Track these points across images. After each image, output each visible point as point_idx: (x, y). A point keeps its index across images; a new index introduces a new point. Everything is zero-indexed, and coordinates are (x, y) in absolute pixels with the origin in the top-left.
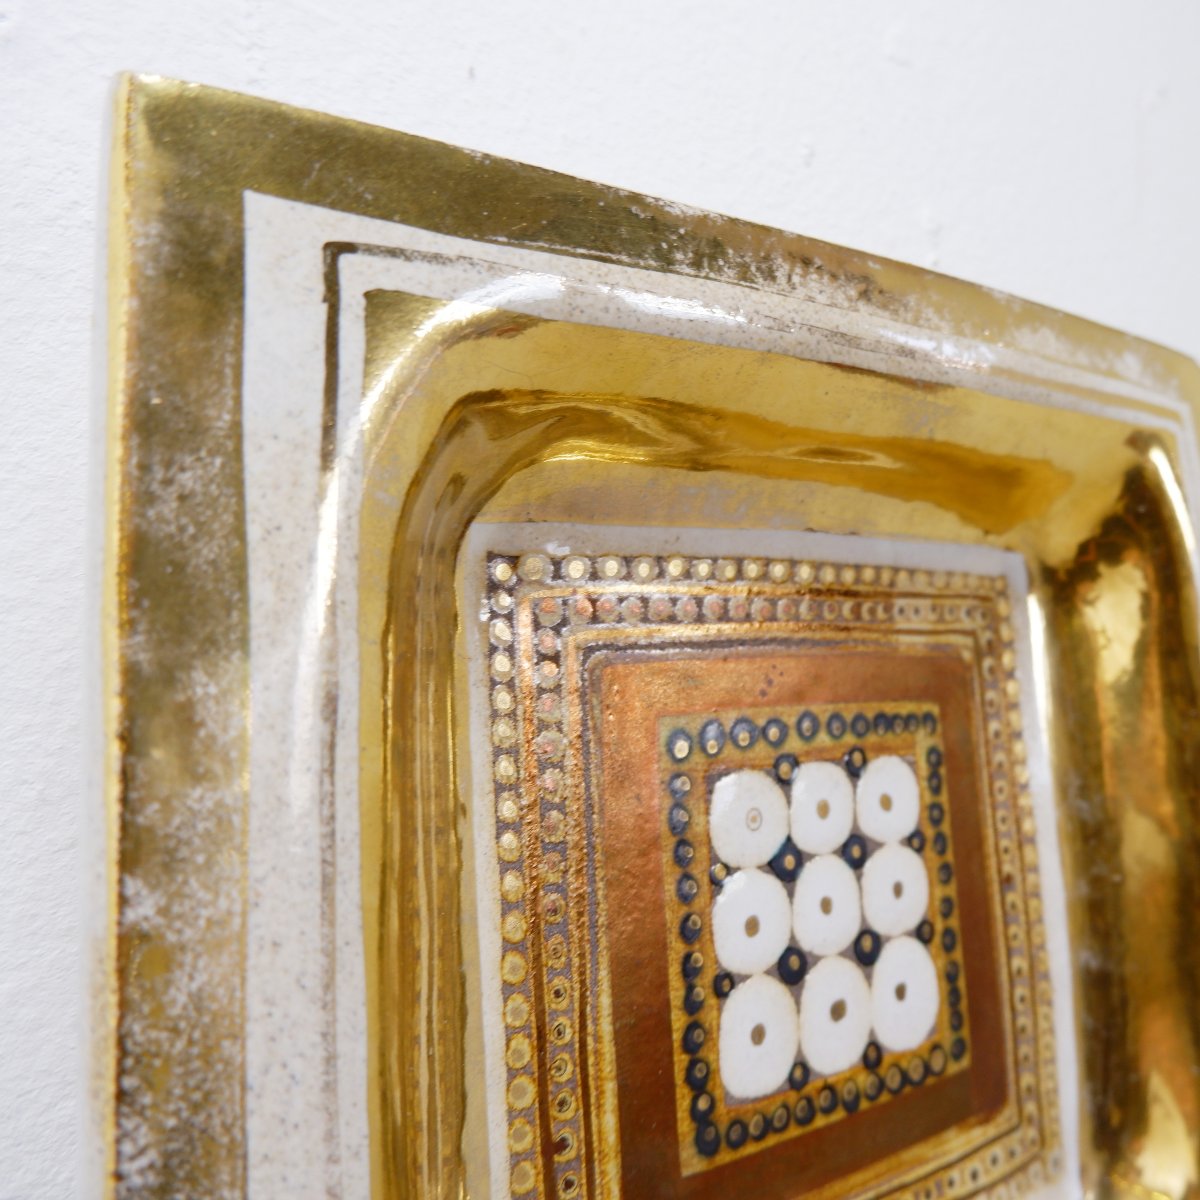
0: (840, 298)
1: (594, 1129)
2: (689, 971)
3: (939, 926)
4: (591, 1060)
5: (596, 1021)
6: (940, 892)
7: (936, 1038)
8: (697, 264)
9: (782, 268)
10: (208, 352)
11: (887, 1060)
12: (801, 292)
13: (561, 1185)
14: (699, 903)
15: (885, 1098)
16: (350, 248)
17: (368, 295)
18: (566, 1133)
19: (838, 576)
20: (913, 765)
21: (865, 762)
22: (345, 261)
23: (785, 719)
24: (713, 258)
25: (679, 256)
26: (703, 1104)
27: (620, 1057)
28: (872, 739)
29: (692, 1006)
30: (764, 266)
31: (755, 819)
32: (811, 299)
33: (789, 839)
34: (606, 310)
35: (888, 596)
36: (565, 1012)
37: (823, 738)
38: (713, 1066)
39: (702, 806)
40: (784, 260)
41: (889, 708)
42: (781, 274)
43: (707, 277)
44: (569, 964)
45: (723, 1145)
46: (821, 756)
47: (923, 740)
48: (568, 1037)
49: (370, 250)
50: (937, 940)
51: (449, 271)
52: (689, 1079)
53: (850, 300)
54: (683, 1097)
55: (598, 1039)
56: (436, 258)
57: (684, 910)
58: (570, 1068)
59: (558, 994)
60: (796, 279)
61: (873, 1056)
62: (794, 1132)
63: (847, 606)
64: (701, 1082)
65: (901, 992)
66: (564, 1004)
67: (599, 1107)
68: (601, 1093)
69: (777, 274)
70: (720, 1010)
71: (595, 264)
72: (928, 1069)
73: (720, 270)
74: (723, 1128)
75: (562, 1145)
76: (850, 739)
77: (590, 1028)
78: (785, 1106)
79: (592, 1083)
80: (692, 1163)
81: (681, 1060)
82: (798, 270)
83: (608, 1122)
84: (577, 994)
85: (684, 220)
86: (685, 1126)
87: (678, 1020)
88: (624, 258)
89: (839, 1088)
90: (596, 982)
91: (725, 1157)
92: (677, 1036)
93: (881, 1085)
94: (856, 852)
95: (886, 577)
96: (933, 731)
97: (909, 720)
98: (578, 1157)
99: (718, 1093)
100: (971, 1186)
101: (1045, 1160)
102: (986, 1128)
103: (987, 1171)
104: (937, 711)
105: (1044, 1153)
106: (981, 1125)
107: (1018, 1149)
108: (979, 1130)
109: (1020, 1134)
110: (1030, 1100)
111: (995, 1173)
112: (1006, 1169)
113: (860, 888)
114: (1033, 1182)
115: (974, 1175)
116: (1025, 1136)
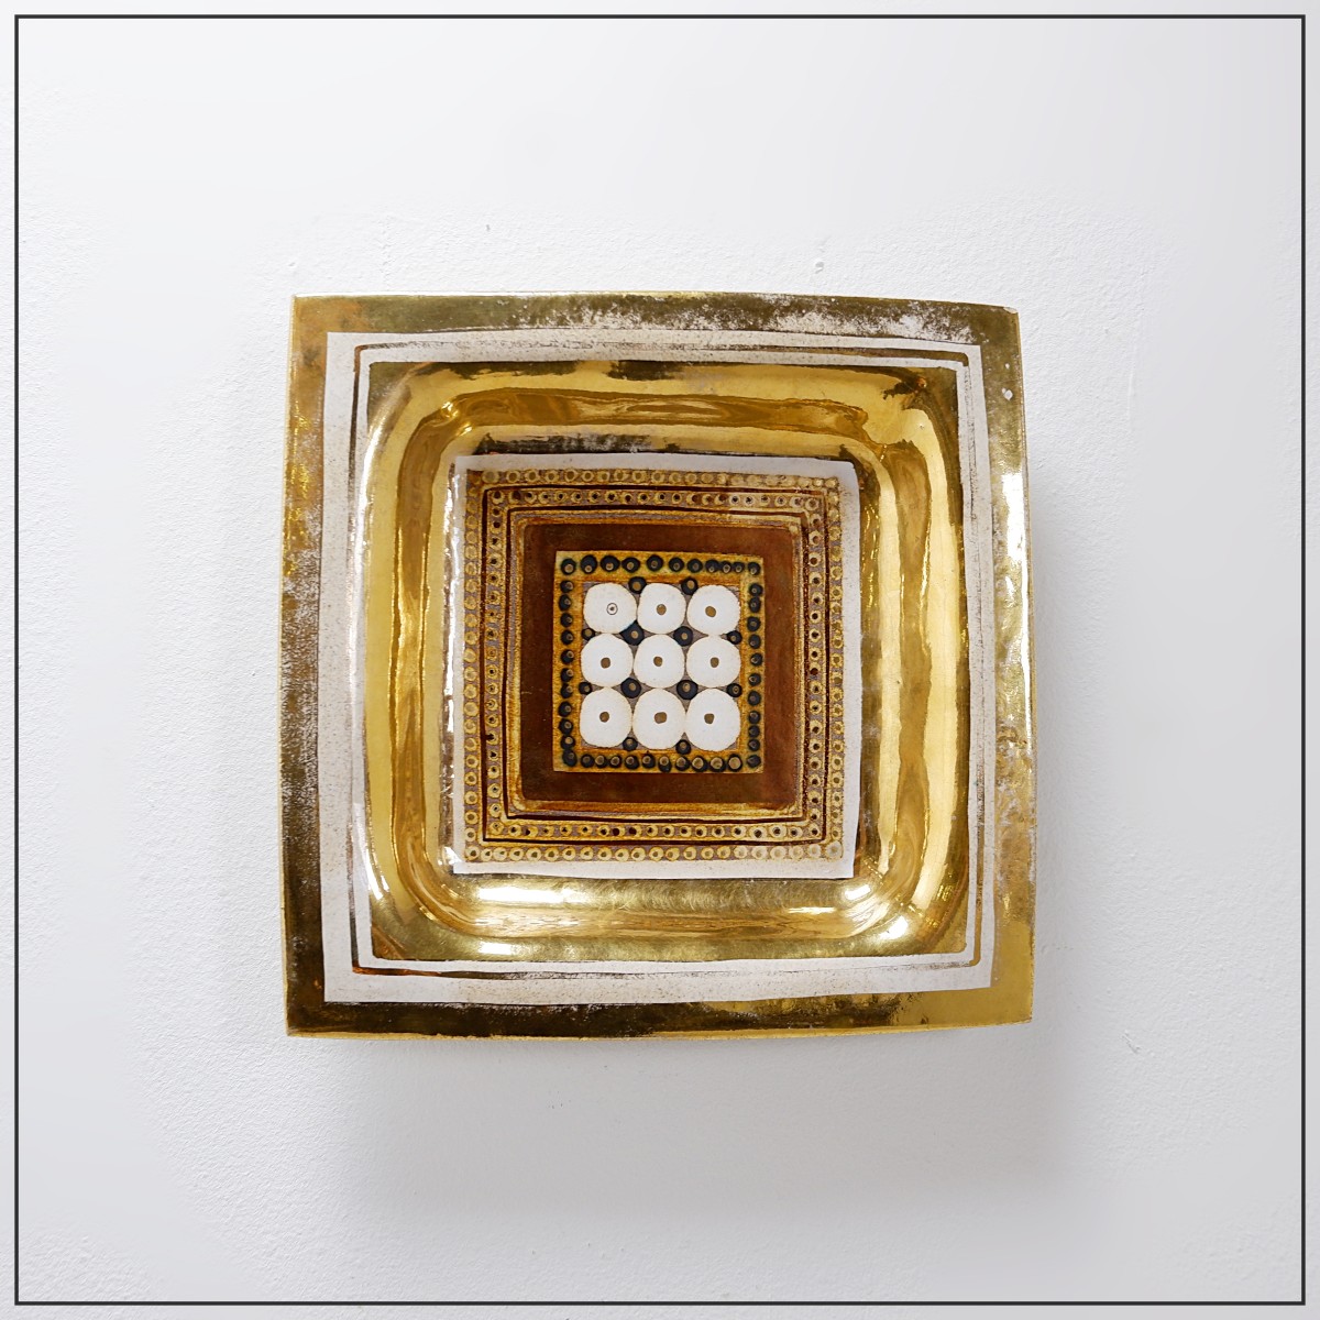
0: (628, 323)
1: (507, 735)
2: (565, 678)
3: (747, 689)
4: (507, 705)
5: (511, 688)
6: (749, 670)
7: (735, 750)
8: (532, 322)
9: (587, 313)
10: (313, 397)
11: (693, 753)
12: (599, 325)
13: (489, 754)
14: (573, 646)
15: (690, 771)
16: (365, 347)
17: (371, 366)
18: (493, 733)
19: (683, 479)
20: (738, 594)
21: (696, 587)
22: (363, 353)
23: (639, 558)
24: (542, 317)
25: (522, 320)
26: (568, 741)
27: (523, 708)
28: (703, 574)
29: (565, 693)
30: (575, 315)
31: (612, 609)
32: (606, 328)
33: (636, 622)
34: (481, 353)
35: (724, 491)
36: (495, 681)
37: (665, 570)
38: (576, 725)
39: (580, 598)
40: (590, 309)
41: (719, 557)
42: (586, 319)
43: (538, 328)
44: (498, 660)
45: (579, 763)
46: (663, 580)
47: (747, 579)
48: (496, 692)
49: (373, 347)
50: (744, 696)
51: (405, 349)
52: (561, 727)
53: (635, 322)
54: (557, 736)
55: (512, 697)
56: (401, 345)
57: (565, 647)
58: (496, 705)
59: (492, 672)
60: (596, 318)
61: (684, 747)
62: (623, 770)
63: (689, 497)
64: (568, 730)
65: (709, 719)
66: (495, 677)
67: (511, 726)
68: (511, 721)
69: (584, 318)
70: (582, 700)
71: (475, 333)
72: (725, 765)
73: (547, 322)
74: (579, 756)
75: (491, 737)
76: (686, 573)
77: (508, 691)
78: (619, 756)
79: (507, 715)
80: (559, 766)
81: (557, 719)
82: (599, 313)
83: (515, 735)
84: (502, 674)
85: (527, 301)
86: (557, 748)
87: (557, 699)
88: (491, 327)
89: (657, 757)
90: (513, 671)
91: (579, 769)
92: (555, 706)
93: (689, 764)
94: (685, 637)
95: (723, 480)
96: (757, 574)
97: (734, 567)
98: (498, 745)
99: (577, 739)
100: (754, 839)
101: (824, 846)
102: (772, 811)
103: (769, 835)
104: (761, 562)
105: (824, 842)
106: (768, 808)
107: (800, 832)
108: (765, 811)
109: (803, 824)
110: (815, 807)
111: (777, 838)
112: (786, 839)
113: (686, 656)
114: (811, 855)
115: (758, 834)
116: (808, 826)
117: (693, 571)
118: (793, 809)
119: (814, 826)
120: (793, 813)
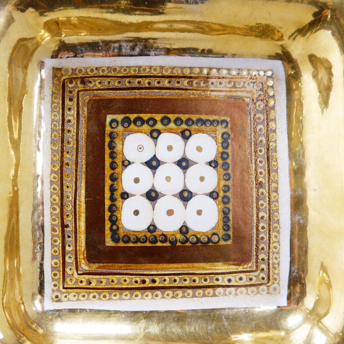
1: (78, 225)
2: (113, 189)
3: (221, 194)
4: (77, 207)
5: (80, 197)
6: (223, 183)
7: (215, 231)
11: (190, 233)
13: (66, 236)
14: (117, 170)
15: (188, 244)
18: (69, 223)
19: (182, 71)
20: (215, 138)
21: (190, 135)
23: (156, 118)
26: (114, 227)
27: (87, 208)
28: (194, 127)
29: (112, 199)
31: (141, 148)
33: (155, 156)
35: (207, 78)
36: (70, 192)
37: (172, 125)
38: (119, 218)
39: (121, 142)
41: (204, 117)
44: (72, 180)
45: (121, 241)
46: (170, 131)
47: (220, 130)
48: (70, 199)
50: (220, 198)
52: (110, 219)
54: (108, 225)
55: (80, 202)
57: (112, 172)
58: (71, 207)
59: (68, 187)
61: (184, 230)
62: (148, 244)
63: (185, 82)
64: (114, 221)
65: (199, 212)
66: (70, 190)
67: (79, 219)
68: (80, 216)
70: (123, 203)
72: (209, 240)
74: (121, 236)
75: (67, 226)
76: (184, 126)
77: (78, 198)
78: (145, 236)
79: (77, 212)
80: (109, 242)
81: (107, 214)
83: (82, 224)
84: (74, 188)
86: (108, 232)
87: (107, 203)
89: (168, 236)
90: (80, 186)
91: (121, 244)
92: (107, 207)
93: (187, 240)
94: (184, 164)
95: (205, 71)
96: (226, 126)
97: (212, 122)
98: (72, 231)
99: (120, 226)
100: (227, 283)
101: (269, 287)
102: (238, 267)
103: (236, 281)
104: (228, 119)
105: (269, 284)
106: (235, 265)
107: (254, 279)
108: (234, 267)
109: (256, 274)
110: (263, 263)
111: (241, 283)
112: (247, 283)
113: (185, 176)
114: (261, 292)
115: (230, 281)
116: (259, 275)
117: (188, 125)
118: (250, 265)
119: (262, 275)
120: (250, 267)
